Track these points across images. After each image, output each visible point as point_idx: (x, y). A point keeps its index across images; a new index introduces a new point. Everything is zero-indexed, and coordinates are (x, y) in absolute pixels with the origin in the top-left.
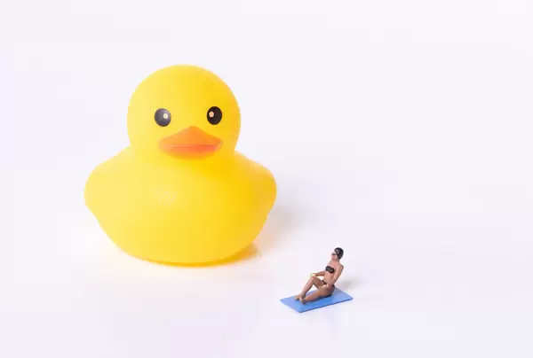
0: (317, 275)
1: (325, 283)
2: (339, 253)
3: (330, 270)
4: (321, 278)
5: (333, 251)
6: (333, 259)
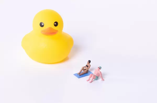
0: (84, 67)
1: (86, 70)
2: (90, 62)
3: (87, 66)
4: (85, 68)
5: (88, 61)
6: (88, 63)
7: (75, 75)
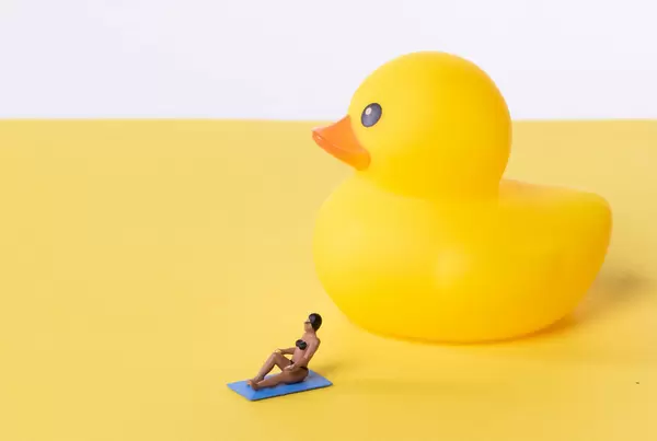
2: (316, 321)
3: (302, 345)
6: (308, 331)
7: (233, 387)
